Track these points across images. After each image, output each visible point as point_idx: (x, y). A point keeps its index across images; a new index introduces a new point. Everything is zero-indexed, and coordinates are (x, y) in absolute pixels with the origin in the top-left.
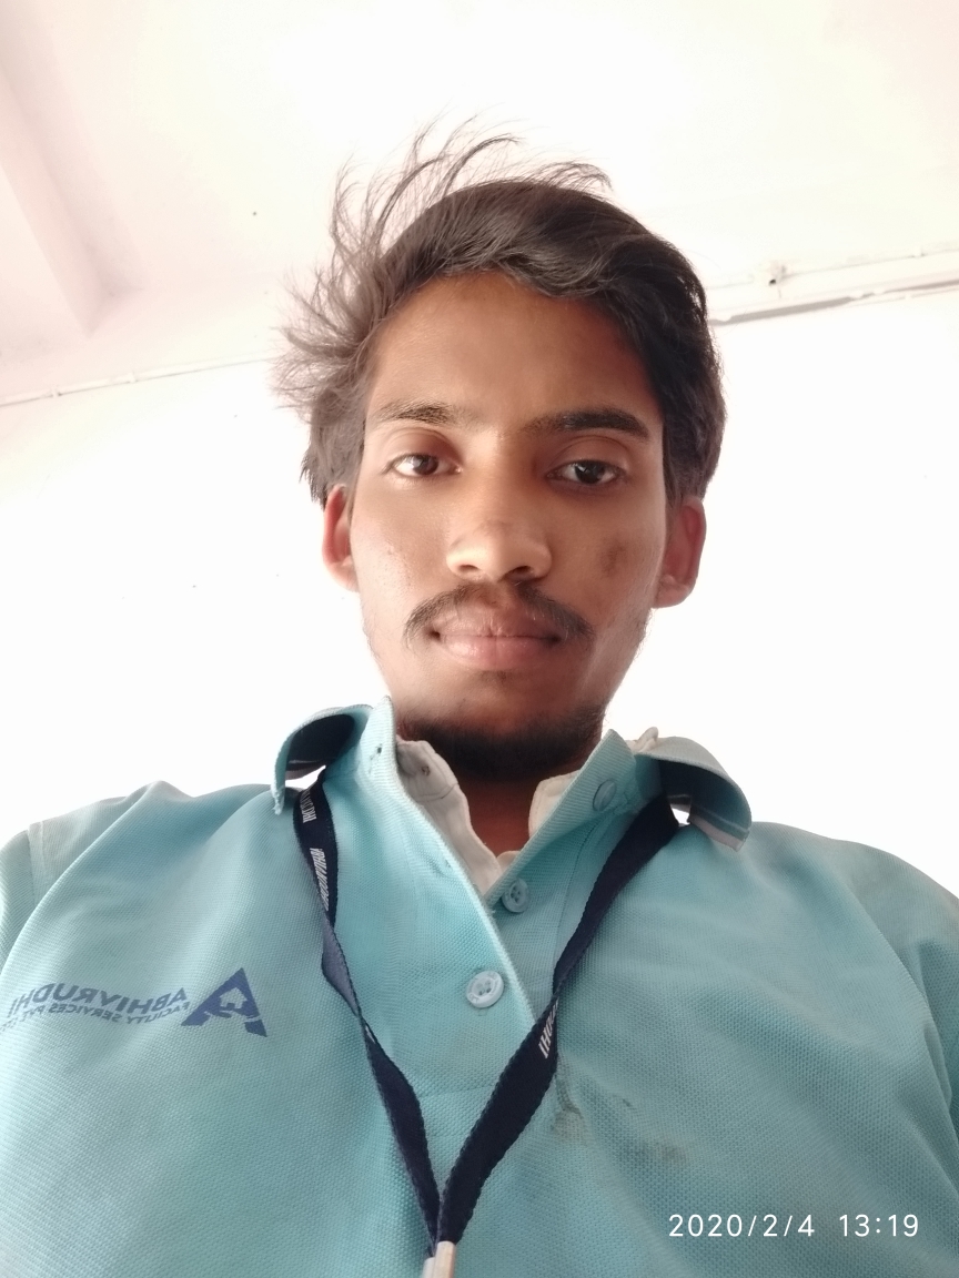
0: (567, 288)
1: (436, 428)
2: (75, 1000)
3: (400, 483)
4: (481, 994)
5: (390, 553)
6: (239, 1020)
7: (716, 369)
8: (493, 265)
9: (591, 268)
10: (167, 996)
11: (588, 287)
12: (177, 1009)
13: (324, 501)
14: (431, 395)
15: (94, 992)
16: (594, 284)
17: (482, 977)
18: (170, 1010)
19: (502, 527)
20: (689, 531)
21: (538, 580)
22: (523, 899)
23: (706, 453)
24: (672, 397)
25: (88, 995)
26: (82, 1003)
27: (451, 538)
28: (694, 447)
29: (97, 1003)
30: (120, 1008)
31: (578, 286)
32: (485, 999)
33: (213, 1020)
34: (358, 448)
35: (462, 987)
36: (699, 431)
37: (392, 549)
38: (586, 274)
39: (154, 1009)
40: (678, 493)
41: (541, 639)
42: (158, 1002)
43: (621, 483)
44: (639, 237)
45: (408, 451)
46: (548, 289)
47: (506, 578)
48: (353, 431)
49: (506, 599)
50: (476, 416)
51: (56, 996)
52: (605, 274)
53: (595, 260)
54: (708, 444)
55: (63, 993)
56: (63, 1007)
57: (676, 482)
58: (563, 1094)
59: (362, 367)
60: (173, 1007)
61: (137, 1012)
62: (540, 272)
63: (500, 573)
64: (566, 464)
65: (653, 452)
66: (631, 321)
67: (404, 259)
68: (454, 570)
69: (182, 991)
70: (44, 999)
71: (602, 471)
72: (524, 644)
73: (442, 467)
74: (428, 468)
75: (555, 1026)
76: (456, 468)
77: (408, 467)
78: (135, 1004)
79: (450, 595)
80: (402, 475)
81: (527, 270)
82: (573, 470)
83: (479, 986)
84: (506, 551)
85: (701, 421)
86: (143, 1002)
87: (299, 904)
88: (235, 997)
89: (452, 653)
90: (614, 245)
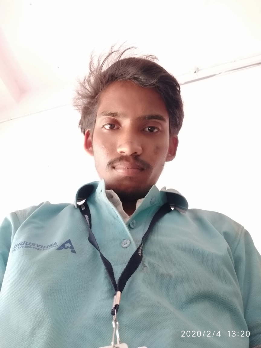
0: (147, 85)
1: (115, 118)
2: (31, 245)
3: (106, 131)
4: (125, 245)
5: (103, 148)
6: (70, 250)
7: (182, 105)
8: (129, 79)
9: (154, 81)
10: (52, 244)
11: (153, 85)
12: (55, 246)
13: (84, 133)
14: (114, 111)
15: (35, 244)
16: (154, 85)
17: (125, 241)
18: (53, 247)
19: (131, 143)
20: (174, 143)
21: (139, 155)
22: (135, 225)
23: (179, 124)
24: (171, 111)
25: (34, 245)
26: (32, 246)
27: (118, 145)
28: (176, 123)
29: (36, 246)
30: (41, 248)
31: (150, 85)
32: (126, 245)
33: (64, 249)
34: (94, 121)
35: (120, 244)
36: (178, 119)
37: (104, 147)
38: (152, 82)
39: (49, 247)
40: (172, 134)
41: (140, 169)
42: (50, 245)
43: (159, 132)
44: (165, 74)
45: (108, 123)
46: (143, 86)
47: (131, 155)
48: (93, 117)
49: (132, 160)
50: (125, 115)
51: (26, 244)
52: (156, 82)
53: (155, 79)
54: (180, 123)
55: (28, 244)
56: (28, 247)
57: (172, 132)
58: (143, 264)
59: (97, 102)
60: (54, 246)
61: (45, 248)
62: (141, 81)
63: (130, 154)
64: (146, 127)
65: (167, 125)
66: (162, 94)
67: (108, 76)
68: (119, 153)
69: (56, 243)
70: (23, 244)
71: (154, 129)
72: (135, 170)
73: (116, 127)
74: (113, 127)
75: (142, 250)
76: (119, 127)
77: (107, 127)
78: (45, 247)
79: (118, 158)
80: (106, 129)
81: (138, 80)
82: (148, 129)
83: (124, 243)
84: (132, 148)
85: (178, 117)
86: (47, 246)
87: (82, 227)
88: (68, 245)
89: (118, 172)
90: (159, 76)
